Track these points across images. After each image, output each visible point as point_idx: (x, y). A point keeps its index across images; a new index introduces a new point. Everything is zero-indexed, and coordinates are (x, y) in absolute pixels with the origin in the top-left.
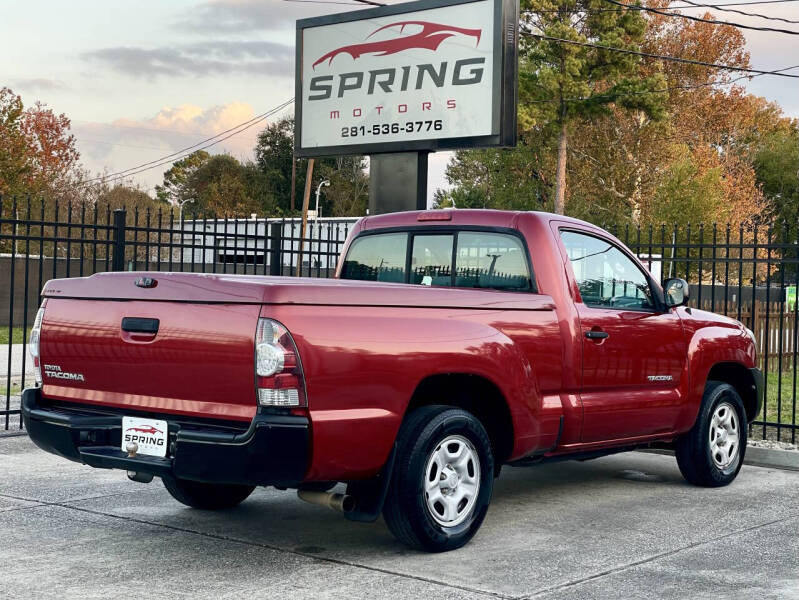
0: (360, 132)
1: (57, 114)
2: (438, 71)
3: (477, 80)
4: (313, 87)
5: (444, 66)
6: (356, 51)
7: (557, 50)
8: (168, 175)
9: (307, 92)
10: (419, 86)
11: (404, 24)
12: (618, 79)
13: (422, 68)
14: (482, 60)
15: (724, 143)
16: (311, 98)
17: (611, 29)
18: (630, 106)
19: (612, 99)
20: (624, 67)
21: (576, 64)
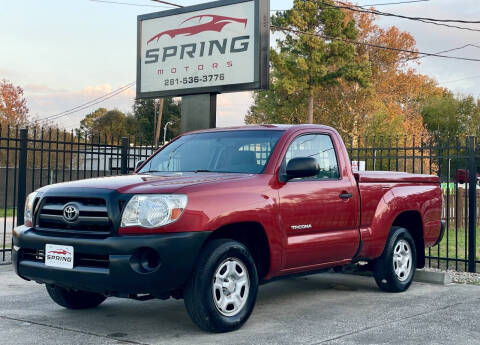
0: (175, 83)
1: (15, 86)
2: (221, 44)
3: (245, 49)
4: (147, 56)
5: (225, 41)
6: (173, 33)
7: (307, 48)
8: (83, 122)
9: (144, 59)
10: (210, 53)
11: (201, 16)
12: (342, 63)
13: (212, 43)
14: (248, 37)
15: (404, 102)
16: (146, 62)
17: (338, 35)
18: (351, 79)
19: (339, 75)
20: (346, 58)
21: (317, 56)
